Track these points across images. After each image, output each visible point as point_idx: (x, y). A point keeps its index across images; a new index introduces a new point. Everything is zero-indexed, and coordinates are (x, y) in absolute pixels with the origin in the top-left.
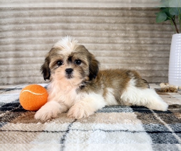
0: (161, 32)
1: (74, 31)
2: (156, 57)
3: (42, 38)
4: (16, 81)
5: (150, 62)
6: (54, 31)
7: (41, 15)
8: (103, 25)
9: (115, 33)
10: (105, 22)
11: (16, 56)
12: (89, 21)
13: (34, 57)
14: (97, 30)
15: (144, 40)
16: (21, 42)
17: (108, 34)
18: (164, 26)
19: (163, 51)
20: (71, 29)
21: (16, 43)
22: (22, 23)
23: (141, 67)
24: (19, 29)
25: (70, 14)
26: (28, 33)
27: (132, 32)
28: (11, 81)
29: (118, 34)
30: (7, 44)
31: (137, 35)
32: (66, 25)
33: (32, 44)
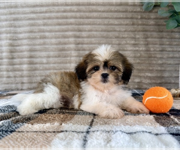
0: (170, 40)
1: (85, 39)
2: (165, 63)
3: (55, 46)
4: (30, 87)
5: (159, 68)
6: (66, 40)
7: (54, 24)
8: (113, 33)
9: (125, 41)
10: (115, 31)
11: (31, 63)
12: (100, 29)
13: (47, 63)
14: (107, 38)
15: (153, 47)
16: (36, 49)
17: (118, 42)
18: (173, 34)
19: (172, 58)
20: (83, 37)
21: (31, 51)
22: (37, 32)
23: (151, 73)
24: (34, 37)
25: (82, 23)
26: (42, 41)
27: (142, 39)
28: (25, 86)
29: (128, 42)
30: (22, 51)
31: (147, 43)
32: (78, 33)
33: (46, 51)
